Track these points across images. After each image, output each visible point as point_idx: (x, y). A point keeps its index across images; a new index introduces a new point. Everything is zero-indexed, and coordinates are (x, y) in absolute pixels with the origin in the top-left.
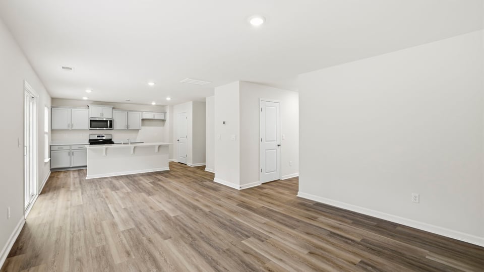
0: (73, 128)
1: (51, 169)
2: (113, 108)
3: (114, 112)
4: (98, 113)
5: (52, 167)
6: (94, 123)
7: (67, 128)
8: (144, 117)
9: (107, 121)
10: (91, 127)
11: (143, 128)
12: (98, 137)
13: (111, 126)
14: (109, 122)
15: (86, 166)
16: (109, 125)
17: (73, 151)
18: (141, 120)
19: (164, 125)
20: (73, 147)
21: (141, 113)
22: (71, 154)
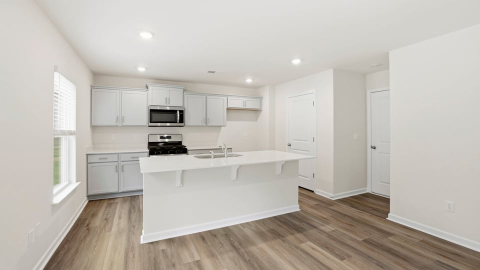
0: (124, 124)
1: (88, 196)
2: (184, 90)
3: (186, 96)
4: (162, 98)
5: (90, 193)
6: (155, 115)
7: (115, 124)
8: (230, 106)
9: (176, 111)
10: (151, 122)
11: (228, 123)
12: (162, 138)
13: (182, 120)
14: (178, 112)
15: (142, 191)
16: (178, 118)
17: (122, 163)
18: (226, 110)
19: (256, 120)
20: (123, 158)
21: (225, 98)
22: (119, 169)
